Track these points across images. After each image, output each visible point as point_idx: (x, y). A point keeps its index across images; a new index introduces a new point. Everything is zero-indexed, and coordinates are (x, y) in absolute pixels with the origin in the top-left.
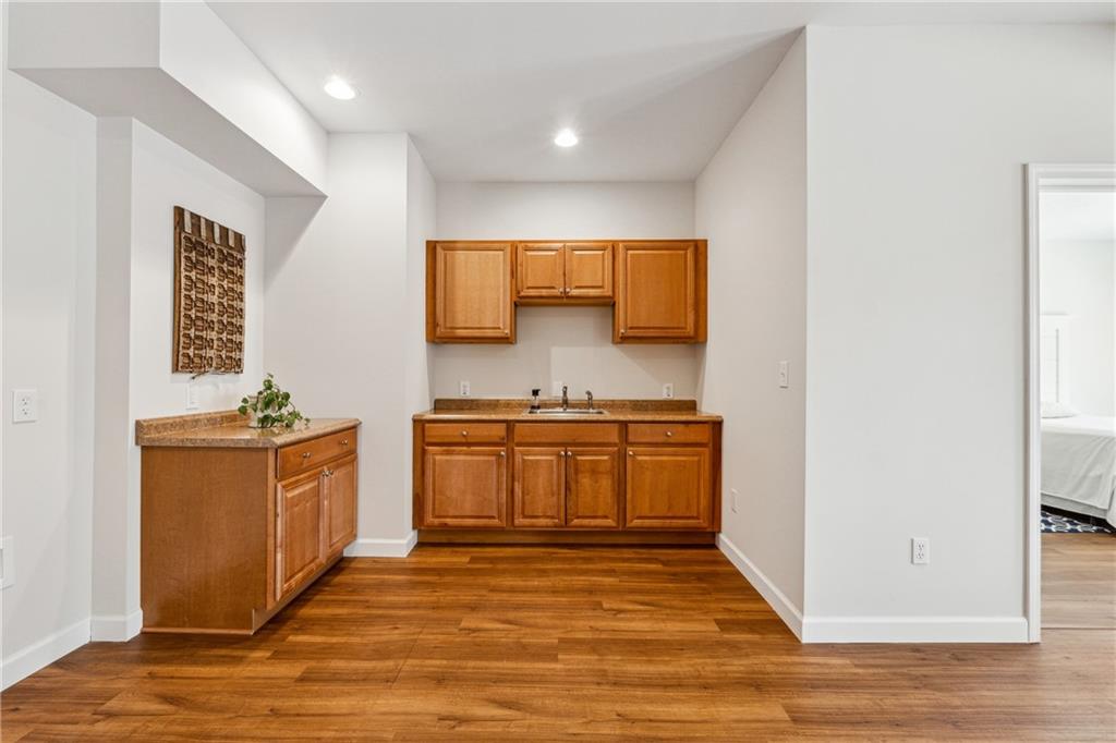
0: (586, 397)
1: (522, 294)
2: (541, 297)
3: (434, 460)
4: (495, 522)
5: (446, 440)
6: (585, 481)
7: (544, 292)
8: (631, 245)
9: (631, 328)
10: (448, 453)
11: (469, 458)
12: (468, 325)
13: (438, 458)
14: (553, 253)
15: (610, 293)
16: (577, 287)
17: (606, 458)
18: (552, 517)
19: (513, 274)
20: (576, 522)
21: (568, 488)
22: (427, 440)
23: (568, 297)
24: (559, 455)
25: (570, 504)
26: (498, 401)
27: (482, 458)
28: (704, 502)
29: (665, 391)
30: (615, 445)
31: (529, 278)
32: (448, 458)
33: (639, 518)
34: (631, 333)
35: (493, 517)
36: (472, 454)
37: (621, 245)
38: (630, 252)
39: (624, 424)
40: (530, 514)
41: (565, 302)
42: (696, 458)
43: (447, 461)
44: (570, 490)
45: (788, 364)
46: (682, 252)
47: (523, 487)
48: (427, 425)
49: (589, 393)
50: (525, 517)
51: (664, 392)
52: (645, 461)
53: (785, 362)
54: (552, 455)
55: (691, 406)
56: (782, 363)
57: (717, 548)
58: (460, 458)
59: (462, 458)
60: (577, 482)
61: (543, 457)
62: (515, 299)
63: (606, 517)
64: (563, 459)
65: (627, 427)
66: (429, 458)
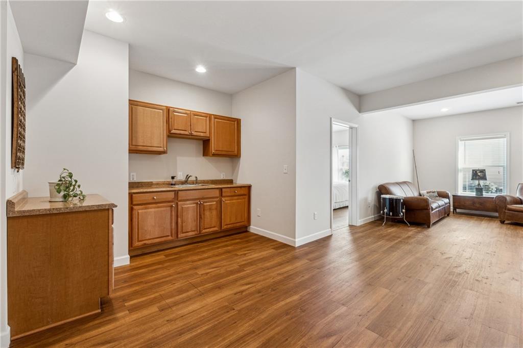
0: (195, 179)
1: (172, 132)
2: (180, 134)
3: (138, 213)
4: (170, 238)
5: (145, 202)
6: (207, 213)
7: (182, 132)
8: (216, 117)
9: (216, 151)
10: (146, 208)
11: (156, 209)
12: (145, 145)
13: (140, 211)
14: (186, 115)
15: (208, 136)
16: (196, 132)
17: (215, 203)
18: (194, 231)
19: (168, 122)
20: (204, 231)
21: (200, 217)
22: (134, 203)
23: (192, 135)
24: (197, 203)
25: (202, 224)
26: (152, 182)
27: (162, 209)
28: (246, 215)
29: (222, 175)
30: (217, 197)
31: (175, 124)
32: (146, 211)
33: (226, 225)
34: (217, 152)
35: (168, 236)
36: (158, 207)
37: (212, 116)
38: (216, 120)
39: (221, 189)
40: (185, 231)
41: (190, 137)
42: (244, 200)
43: (145, 212)
44: (202, 218)
45: (288, 167)
46: (233, 123)
47: (182, 220)
48: (134, 195)
49: (196, 177)
50: (183, 233)
51: (222, 177)
52: (228, 203)
53: (286, 166)
54: (194, 204)
55: (231, 182)
56: (285, 166)
57: (249, 232)
58: (152, 210)
59: (153, 210)
60: (204, 214)
61: (190, 205)
62: (168, 134)
63: (215, 227)
64: (199, 205)
65: (222, 190)
66: (135, 213)
